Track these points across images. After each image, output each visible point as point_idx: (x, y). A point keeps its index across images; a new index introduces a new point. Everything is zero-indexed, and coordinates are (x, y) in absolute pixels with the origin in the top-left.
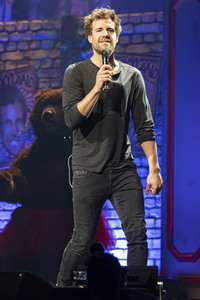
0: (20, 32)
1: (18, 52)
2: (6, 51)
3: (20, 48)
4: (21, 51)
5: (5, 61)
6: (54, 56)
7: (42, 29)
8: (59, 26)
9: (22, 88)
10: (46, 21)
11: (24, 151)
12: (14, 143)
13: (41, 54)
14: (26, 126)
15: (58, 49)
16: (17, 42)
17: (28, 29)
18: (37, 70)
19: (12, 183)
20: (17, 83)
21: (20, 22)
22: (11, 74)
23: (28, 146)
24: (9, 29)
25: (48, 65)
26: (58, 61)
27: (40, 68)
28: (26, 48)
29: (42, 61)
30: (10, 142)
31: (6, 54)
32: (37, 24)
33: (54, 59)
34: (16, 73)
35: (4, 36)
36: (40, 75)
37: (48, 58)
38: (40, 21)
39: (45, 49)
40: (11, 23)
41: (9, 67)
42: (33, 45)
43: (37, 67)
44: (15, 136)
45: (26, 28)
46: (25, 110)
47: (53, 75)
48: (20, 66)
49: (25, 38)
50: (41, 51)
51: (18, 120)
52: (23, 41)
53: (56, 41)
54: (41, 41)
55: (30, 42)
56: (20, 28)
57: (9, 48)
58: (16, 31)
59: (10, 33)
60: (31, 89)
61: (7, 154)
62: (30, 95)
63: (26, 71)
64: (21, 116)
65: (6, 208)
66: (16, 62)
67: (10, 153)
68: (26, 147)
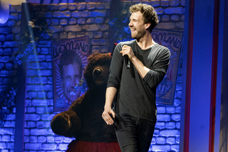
0: (79, 10)
1: (77, 25)
2: (68, 24)
3: (78, 22)
4: (80, 25)
5: (68, 32)
6: (104, 29)
7: (96, 9)
8: (108, 7)
9: (79, 52)
10: (99, 3)
11: (79, 99)
12: (72, 93)
13: (94, 27)
14: (82, 81)
15: (107, 24)
16: (77, 18)
17: (86, 9)
18: (91, 39)
19: (69, 122)
20: (76, 48)
21: (79, 3)
22: (72, 42)
23: (83, 95)
24: (72, 8)
25: (99, 36)
26: (107, 33)
27: (93, 38)
28: (84, 23)
29: (95, 32)
30: (70, 92)
31: (69, 27)
32: (92, 5)
33: (104, 32)
34: (76, 41)
35: (68, 13)
36: (93, 43)
37: (99, 30)
38: (94, 3)
39: (97, 24)
40: (73, 4)
41: (71, 36)
42: (89, 21)
43: (91, 37)
44: (73, 88)
45: (84, 7)
46: (81, 68)
47: (102, 44)
48: (79, 36)
49: (83, 16)
50: (94, 25)
51: (76, 76)
52: (82, 17)
53: (105, 18)
54: (94, 18)
55: (87, 18)
56: (79, 8)
57: (71, 23)
58: (76, 10)
59: (72, 11)
60: (86, 53)
61: (67, 101)
62: (85, 58)
63: (82, 40)
64: (78, 73)
65: (65, 141)
66: (76, 33)
67: (69, 101)
68: (81, 95)
